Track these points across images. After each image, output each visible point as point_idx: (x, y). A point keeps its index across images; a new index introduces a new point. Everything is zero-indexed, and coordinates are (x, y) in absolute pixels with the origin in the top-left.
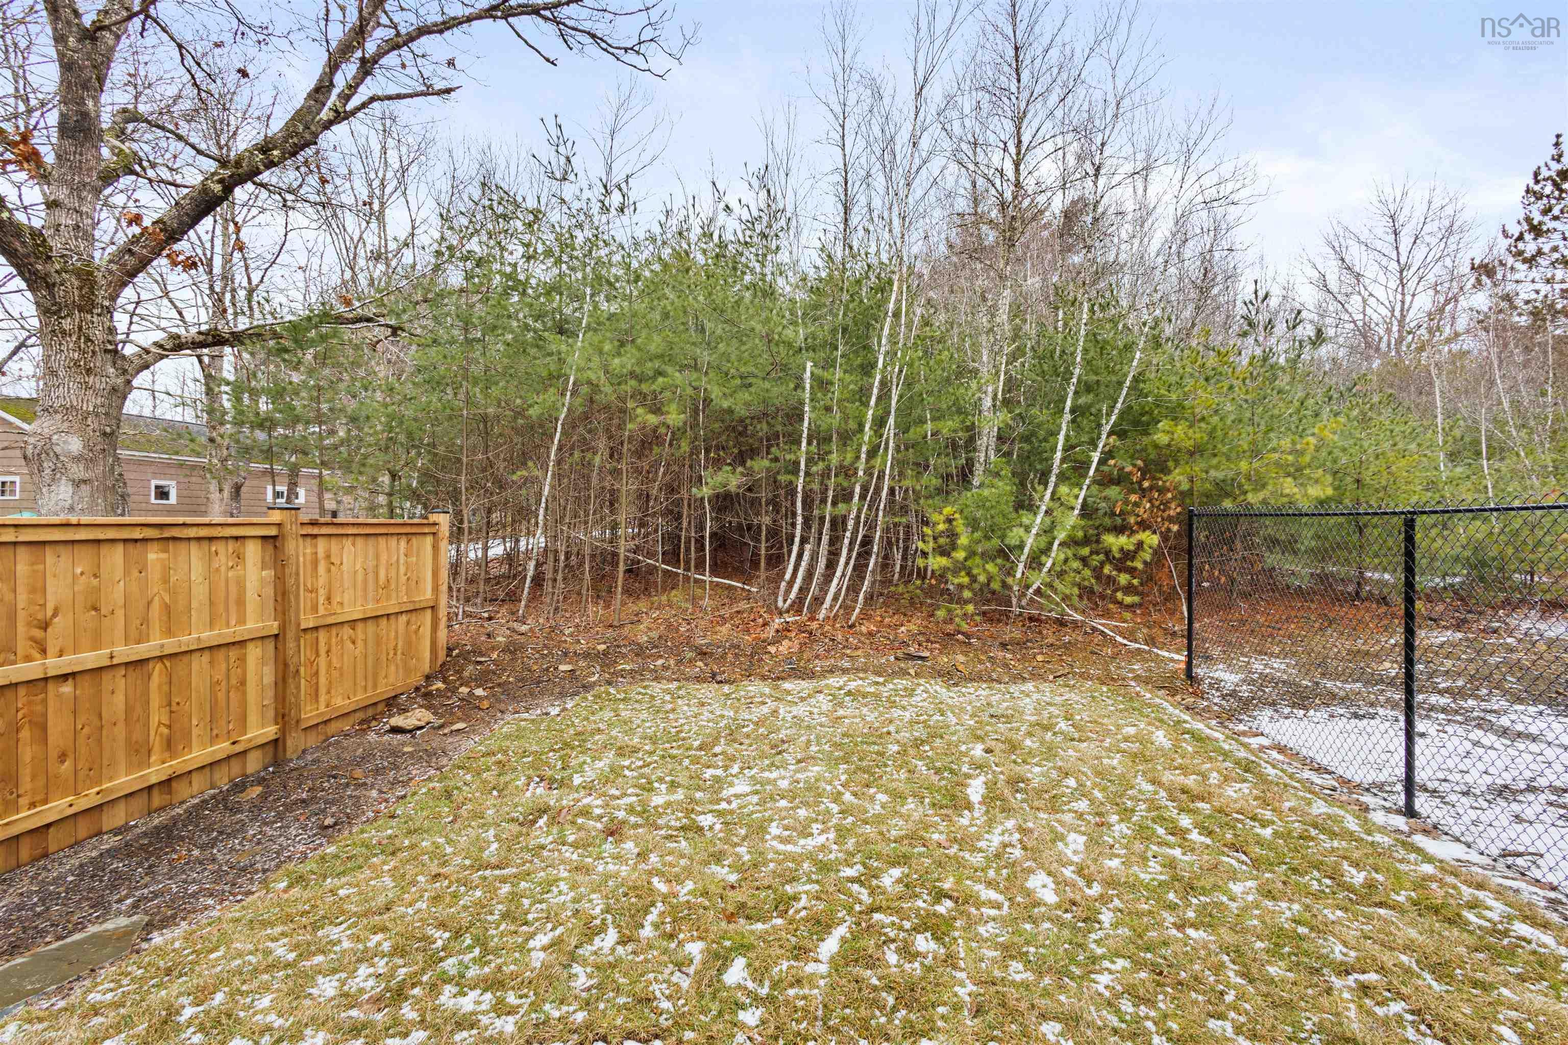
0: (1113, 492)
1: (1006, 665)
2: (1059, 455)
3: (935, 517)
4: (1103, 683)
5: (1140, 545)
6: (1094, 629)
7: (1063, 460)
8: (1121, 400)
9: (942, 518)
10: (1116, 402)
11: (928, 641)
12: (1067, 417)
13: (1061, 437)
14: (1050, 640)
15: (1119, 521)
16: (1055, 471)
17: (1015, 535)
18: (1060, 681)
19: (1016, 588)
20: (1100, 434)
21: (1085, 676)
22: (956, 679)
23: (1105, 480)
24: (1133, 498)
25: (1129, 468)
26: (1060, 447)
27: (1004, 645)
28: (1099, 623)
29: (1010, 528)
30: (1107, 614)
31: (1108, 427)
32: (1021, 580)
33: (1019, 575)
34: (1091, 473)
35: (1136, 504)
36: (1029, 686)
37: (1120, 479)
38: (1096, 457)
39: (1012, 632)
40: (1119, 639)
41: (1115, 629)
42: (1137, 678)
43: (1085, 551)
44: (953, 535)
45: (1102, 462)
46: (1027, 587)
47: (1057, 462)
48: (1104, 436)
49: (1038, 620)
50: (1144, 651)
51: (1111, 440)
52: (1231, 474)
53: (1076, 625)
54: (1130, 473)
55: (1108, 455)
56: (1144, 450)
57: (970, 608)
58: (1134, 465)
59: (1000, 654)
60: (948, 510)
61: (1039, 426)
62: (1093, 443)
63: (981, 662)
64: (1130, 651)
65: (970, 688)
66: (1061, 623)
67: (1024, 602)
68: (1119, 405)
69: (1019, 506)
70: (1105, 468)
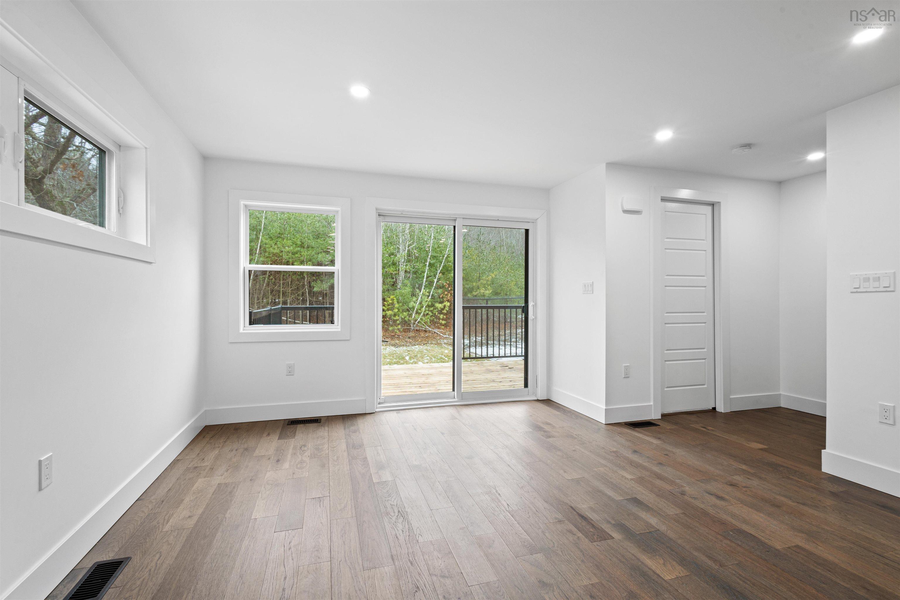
0: (440, 291)
1: (410, 343)
2: (425, 279)
3: (388, 299)
4: (436, 345)
5: (445, 306)
6: (435, 332)
7: (426, 281)
8: (443, 263)
9: (390, 299)
10: (441, 263)
11: (387, 338)
12: (427, 268)
13: (425, 274)
14: (422, 336)
15: (442, 300)
16: (424, 284)
17: (411, 304)
18: (425, 345)
19: (412, 321)
20: (437, 273)
21: (432, 343)
22: (397, 346)
23: (438, 287)
24: (446, 293)
25: (445, 284)
26: (425, 277)
27: (409, 338)
28: (436, 331)
29: (410, 302)
30: (439, 328)
31: (439, 271)
32: (413, 319)
33: (413, 317)
34: (434, 285)
35: (447, 295)
36: (417, 346)
37: (442, 287)
38: (436, 280)
39: (411, 334)
40: (441, 335)
41: (441, 332)
42: (445, 343)
43: (432, 309)
44: (393, 304)
45: (437, 282)
46: (416, 321)
47: (424, 282)
48: (438, 274)
49: (419, 331)
50: (448, 337)
51: (440, 275)
52: (471, 286)
53: (430, 332)
54: (445, 285)
55: (439, 280)
56: (449, 278)
57: (399, 327)
58: (447, 283)
59: (409, 340)
60: (392, 297)
61: (419, 269)
62: (435, 276)
63: (403, 342)
64: (444, 338)
65: (401, 348)
66: (426, 331)
67: (415, 326)
68: (442, 265)
69: (413, 295)
70: (438, 283)
